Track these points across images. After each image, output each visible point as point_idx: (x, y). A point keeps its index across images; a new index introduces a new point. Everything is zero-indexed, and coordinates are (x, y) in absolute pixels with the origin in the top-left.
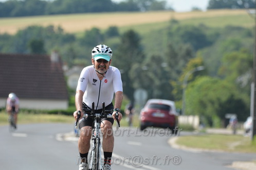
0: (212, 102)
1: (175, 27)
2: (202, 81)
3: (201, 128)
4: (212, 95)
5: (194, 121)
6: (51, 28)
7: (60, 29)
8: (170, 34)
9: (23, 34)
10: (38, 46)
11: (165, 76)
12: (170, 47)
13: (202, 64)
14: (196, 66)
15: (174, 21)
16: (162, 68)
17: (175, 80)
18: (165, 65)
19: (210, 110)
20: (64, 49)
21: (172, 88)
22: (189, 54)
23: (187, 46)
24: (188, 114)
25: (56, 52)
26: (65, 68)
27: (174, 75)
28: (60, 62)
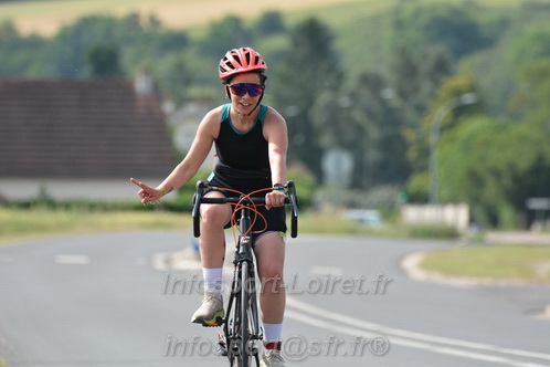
0: (497, 174)
1: (409, 7)
2: (474, 125)
3: (473, 233)
4: (498, 158)
5: (457, 215)
6: (133, 19)
7: (154, 21)
8: (399, 25)
10: (106, 61)
11: (391, 118)
13: (473, 89)
14: (458, 93)
16: (383, 102)
17: (413, 126)
18: (389, 94)
19: (491, 191)
21: (405, 145)
22: (442, 69)
23: (438, 49)
24: (444, 202)
25: (148, 71)
26: (168, 107)
27: (409, 115)
28: (157, 94)
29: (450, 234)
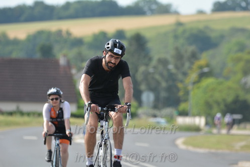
0: (218, 103)
1: (181, 29)
2: (208, 82)
3: (207, 129)
4: (218, 96)
5: (201, 121)
6: (59, 32)
7: (69, 33)
8: (176, 37)
9: (33, 39)
10: (47, 51)
11: (171, 77)
12: (177, 49)
13: (208, 66)
14: (201, 67)
15: (179, 24)
16: (168, 70)
17: (182, 81)
18: (171, 67)
20: (73, 53)
21: (178, 90)
22: (194, 56)
23: (191, 48)
24: (194, 116)
25: (65, 56)
26: (74, 71)
27: (180, 76)
28: (69, 66)
29: (197, 129)
